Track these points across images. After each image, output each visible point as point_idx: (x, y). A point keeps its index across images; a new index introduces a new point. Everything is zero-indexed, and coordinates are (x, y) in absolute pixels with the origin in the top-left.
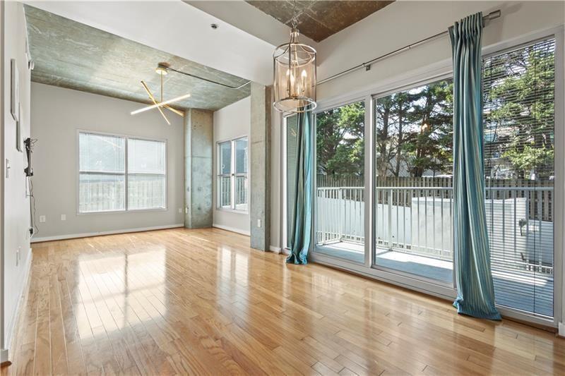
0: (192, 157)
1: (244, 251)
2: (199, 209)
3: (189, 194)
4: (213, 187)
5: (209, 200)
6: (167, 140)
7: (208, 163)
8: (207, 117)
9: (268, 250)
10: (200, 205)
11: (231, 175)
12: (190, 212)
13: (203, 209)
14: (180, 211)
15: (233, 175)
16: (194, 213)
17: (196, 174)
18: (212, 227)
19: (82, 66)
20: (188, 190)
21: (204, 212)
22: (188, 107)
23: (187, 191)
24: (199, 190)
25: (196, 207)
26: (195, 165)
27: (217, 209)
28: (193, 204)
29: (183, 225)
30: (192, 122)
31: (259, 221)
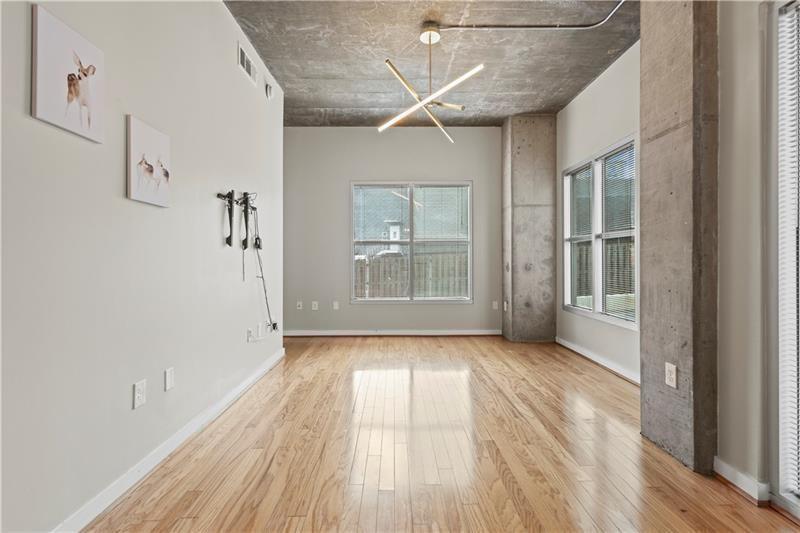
0: (514, 206)
1: (624, 418)
2: (528, 305)
3: (509, 275)
4: (555, 262)
5: (548, 289)
6: (472, 181)
7: (546, 215)
8: (543, 127)
9: (705, 468)
10: (529, 297)
11: (593, 239)
12: (510, 311)
13: (535, 305)
14: (496, 305)
15: (598, 237)
16: (516, 313)
17: (521, 238)
18: (555, 343)
19: (334, 77)
20: (507, 267)
21: (538, 312)
22: (506, 113)
23: (506, 271)
24: (527, 268)
25: (521, 302)
26: (520, 221)
27: (565, 308)
28: (516, 296)
29: (499, 332)
30: (513, 142)
31: (670, 368)
